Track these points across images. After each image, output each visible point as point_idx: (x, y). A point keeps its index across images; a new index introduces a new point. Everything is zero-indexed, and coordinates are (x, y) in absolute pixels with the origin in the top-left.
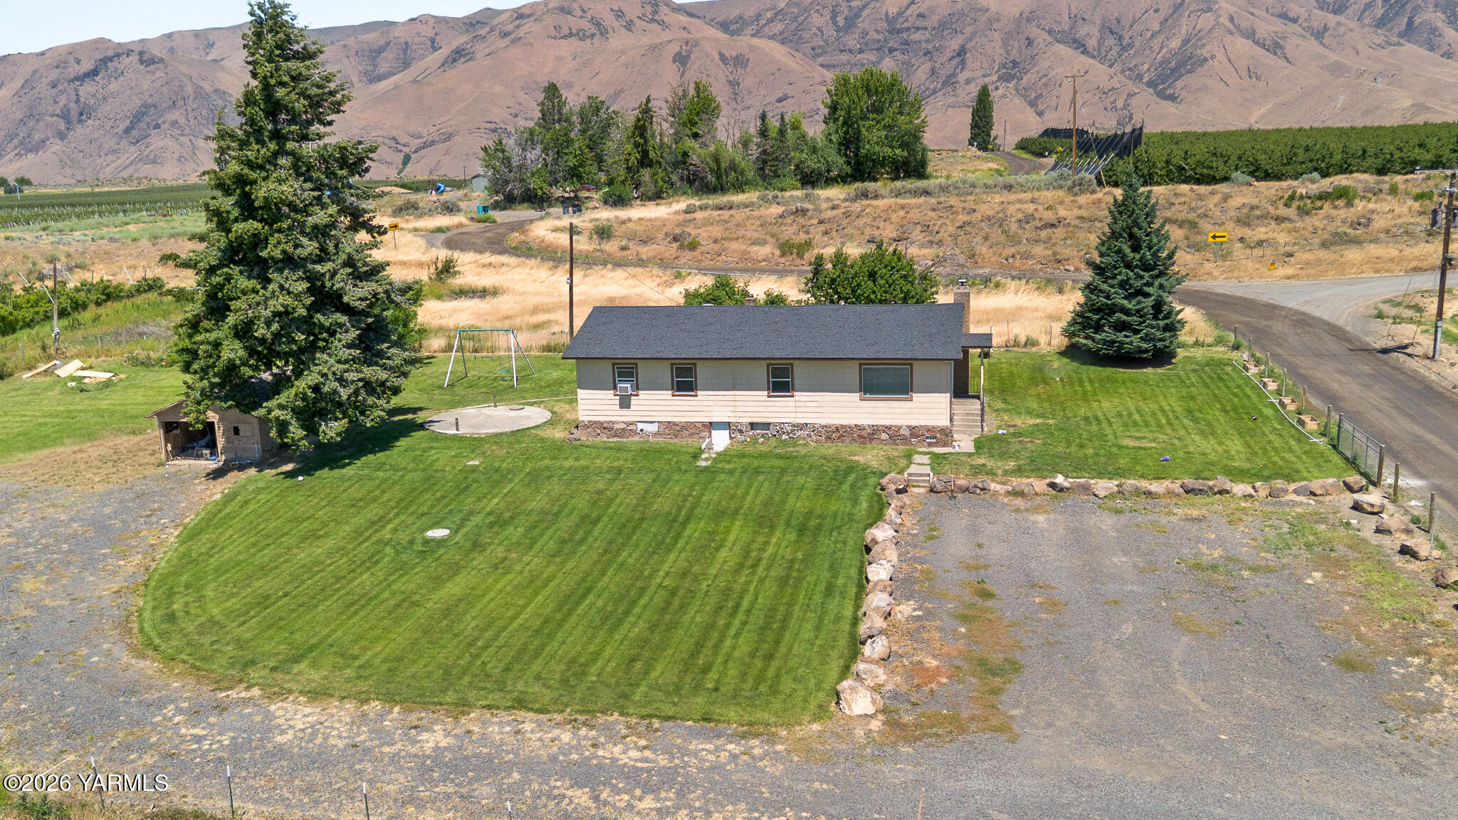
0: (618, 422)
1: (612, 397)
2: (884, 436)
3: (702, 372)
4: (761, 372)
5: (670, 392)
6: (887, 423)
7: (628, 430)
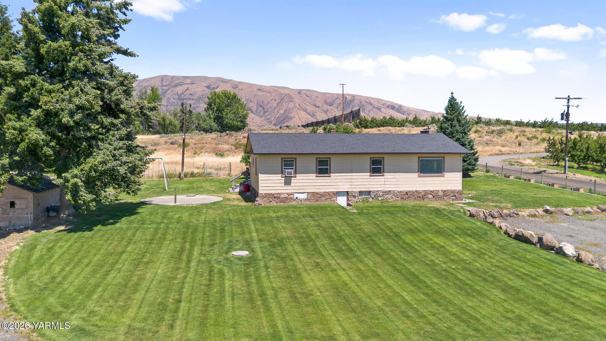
0: (283, 194)
1: (280, 178)
2: (430, 196)
3: (334, 162)
4: (367, 162)
5: (315, 175)
6: (432, 189)
7: (289, 198)
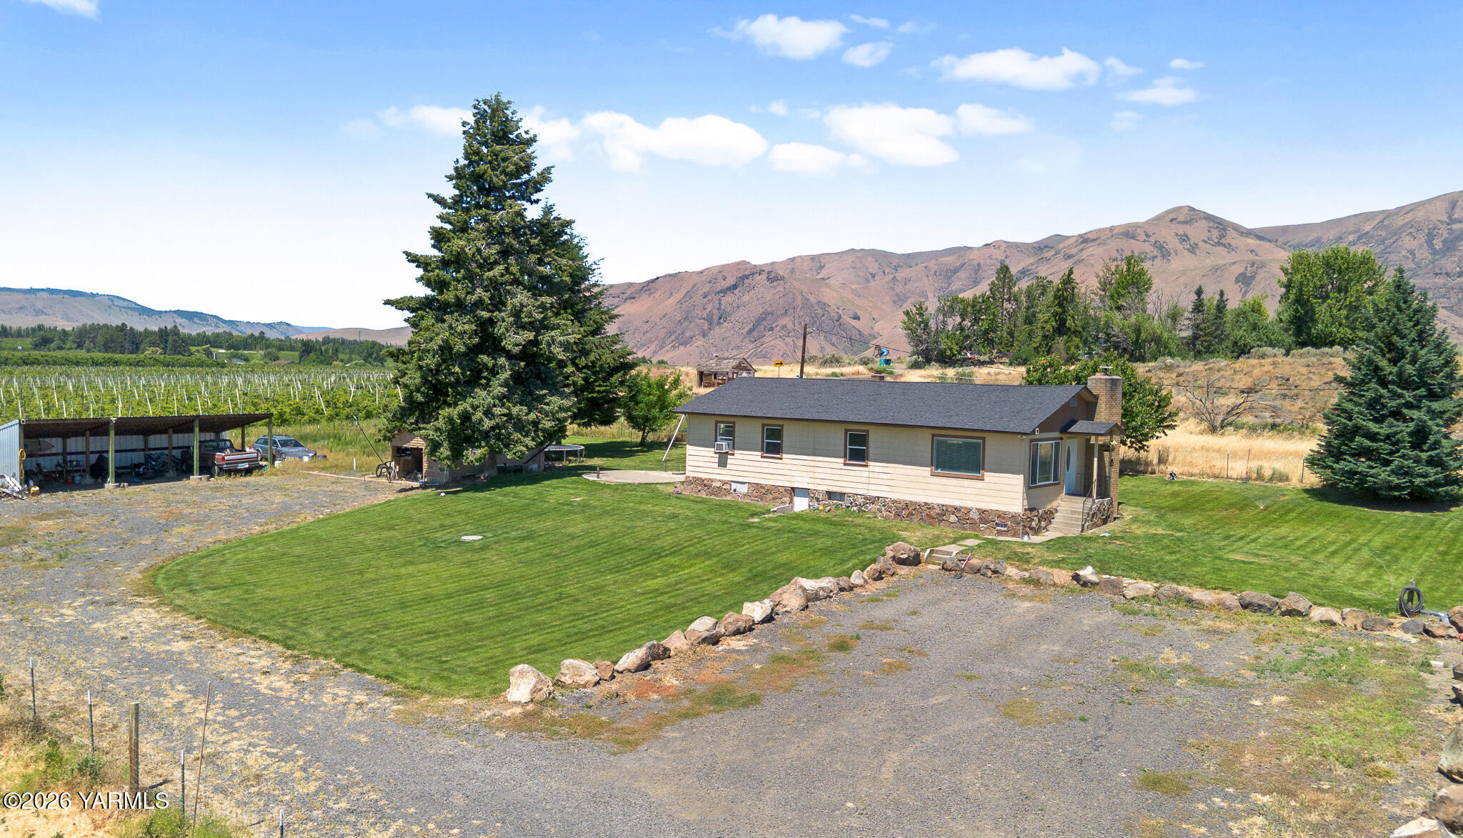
0: (715, 480)
1: (713, 455)
2: (953, 517)
3: (789, 434)
4: (838, 437)
5: (760, 453)
6: (957, 503)
7: (724, 488)
